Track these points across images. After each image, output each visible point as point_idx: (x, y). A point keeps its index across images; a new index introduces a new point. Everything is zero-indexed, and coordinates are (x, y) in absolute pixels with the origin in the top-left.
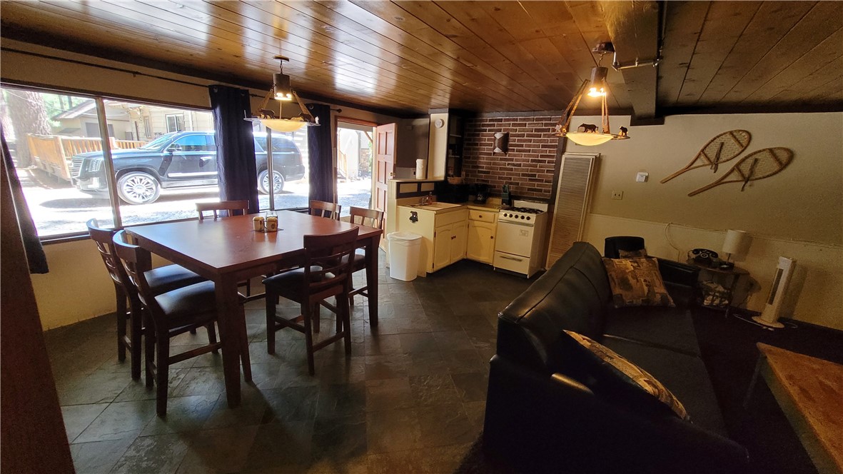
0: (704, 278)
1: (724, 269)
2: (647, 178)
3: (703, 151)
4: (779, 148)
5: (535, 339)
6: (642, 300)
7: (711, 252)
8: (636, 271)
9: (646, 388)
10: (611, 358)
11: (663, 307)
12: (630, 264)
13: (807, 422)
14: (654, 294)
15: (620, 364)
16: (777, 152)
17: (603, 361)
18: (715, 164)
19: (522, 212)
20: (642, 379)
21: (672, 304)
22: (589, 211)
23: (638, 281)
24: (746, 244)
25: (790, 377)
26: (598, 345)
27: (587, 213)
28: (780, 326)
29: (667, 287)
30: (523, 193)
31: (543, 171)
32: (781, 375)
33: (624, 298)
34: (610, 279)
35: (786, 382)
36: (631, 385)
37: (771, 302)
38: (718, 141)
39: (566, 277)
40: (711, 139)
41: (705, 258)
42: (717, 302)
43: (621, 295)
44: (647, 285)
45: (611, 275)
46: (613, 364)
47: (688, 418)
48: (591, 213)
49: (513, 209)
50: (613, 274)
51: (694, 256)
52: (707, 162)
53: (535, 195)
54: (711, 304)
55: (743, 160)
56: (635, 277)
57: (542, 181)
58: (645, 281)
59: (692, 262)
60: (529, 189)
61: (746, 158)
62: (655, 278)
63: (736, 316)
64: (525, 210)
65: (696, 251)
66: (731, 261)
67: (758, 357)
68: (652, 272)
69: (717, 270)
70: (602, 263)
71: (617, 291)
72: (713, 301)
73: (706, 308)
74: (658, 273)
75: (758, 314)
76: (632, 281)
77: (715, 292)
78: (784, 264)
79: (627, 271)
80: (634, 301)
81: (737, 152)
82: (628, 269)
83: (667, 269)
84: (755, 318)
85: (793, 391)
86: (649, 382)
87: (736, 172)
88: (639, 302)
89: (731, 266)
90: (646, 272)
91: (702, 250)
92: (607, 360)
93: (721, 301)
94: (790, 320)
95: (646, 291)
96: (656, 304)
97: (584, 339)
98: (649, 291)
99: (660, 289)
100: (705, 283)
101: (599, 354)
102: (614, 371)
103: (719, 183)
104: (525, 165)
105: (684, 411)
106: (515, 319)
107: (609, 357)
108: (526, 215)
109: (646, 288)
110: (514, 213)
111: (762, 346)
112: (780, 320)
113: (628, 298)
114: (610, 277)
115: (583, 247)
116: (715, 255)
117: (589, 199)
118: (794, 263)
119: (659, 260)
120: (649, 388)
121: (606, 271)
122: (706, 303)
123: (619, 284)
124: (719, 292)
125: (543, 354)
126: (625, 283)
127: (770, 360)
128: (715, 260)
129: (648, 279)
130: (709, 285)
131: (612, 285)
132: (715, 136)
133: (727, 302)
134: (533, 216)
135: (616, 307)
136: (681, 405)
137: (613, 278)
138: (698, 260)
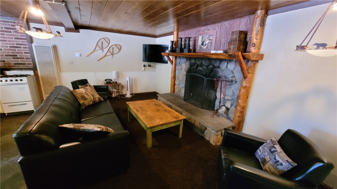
0: (110, 88)
1: (114, 84)
2: (80, 55)
3: (97, 44)
4: (118, 44)
5: (44, 137)
6: (92, 102)
7: (110, 79)
8: (87, 92)
9: (98, 130)
10: (83, 127)
11: (100, 102)
12: (83, 90)
13: (139, 117)
14: (96, 98)
15: (87, 127)
16: (117, 45)
17: (80, 129)
18: (102, 49)
19: (15, 77)
20: (96, 128)
21: (103, 100)
22: (59, 71)
23: (88, 95)
24: (118, 75)
25: (134, 108)
26: (77, 125)
27: (58, 72)
28: (131, 96)
29: (99, 94)
30: (11, 66)
31: (22, 53)
32: (132, 108)
33: (85, 104)
34: (77, 98)
35: (133, 110)
36: (93, 132)
37: (128, 90)
38: (101, 41)
39: (54, 103)
40: (98, 40)
41: (109, 82)
42: (116, 95)
43: (84, 103)
44: (92, 96)
45: (77, 96)
46: (85, 128)
47: (114, 131)
48: (60, 72)
49: (7, 76)
50: (78, 96)
51: (106, 82)
52: (100, 49)
53: (21, 66)
54: (115, 96)
55: (110, 48)
56: (87, 94)
57: (23, 58)
58: (91, 95)
59: (106, 84)
60: (15, 64)
61: (110, 47)
62: (94, 92)
63: (121, 97)
64: (17, 76)
65: (106, 80)
66: (116, 81)
67: (127, 106)
68: (93, 91)
69: (113, 85)
70: (71, 92)
71: (81, 102)
72: (115, 95)
73: (113, 98)
74: (95, 91)
75: (126, 95)
76: (86, 96)
77: (114, 92)
78: (128, 79)
79: (83, 93)
80: (89, 103)
81: (107, 45)
82: (83, 92)
83: (97, 88)
84: (126, 96)
85: (135, 111)
86: (98, 128)
87: (109, 52)
88: (91, 103)
89: (116, 82)
90: (90, 91)
91: (107, 79)
92: (82, 128)
93: (117, 94)
94: (133, 94)
95: (92, 98)
96: (97, 102)
97: (70, 125)
98: (93, 98)
99: (97, 96)
100: (111, 90)
101: (78, 127)
102: (86, 130)
103: (105, 56)
104: (5, 50)
105: (112, 130)
106: (26, 133)
107: (82, 127)
108: (19, 78)
109: (92, 97)
110: (9, 79)
111: (127, 103)
112: (131, 94)
113: (87, 103)
114: (77, 97)
115: (60, 88)
116: (111, 80)
117: (57, 66)
118: (129, 78)
119: (94, 86)
120: (99, 129)
121: (74, 96)
122: (113, 96)
123: (81, 99)
124: (116, 91)
125: (51, 141)
126: (83, 98)
127: (130, 106)
128: (111, 82)
129: (92, 94)
130: (113, 90)
131: (79, 100)
132: (99, 39)
133: (118, 94)
134: (25, 79)
135: (83, 108)
136: (111, 129)
137: (78, 97)
138: (107, 83)
